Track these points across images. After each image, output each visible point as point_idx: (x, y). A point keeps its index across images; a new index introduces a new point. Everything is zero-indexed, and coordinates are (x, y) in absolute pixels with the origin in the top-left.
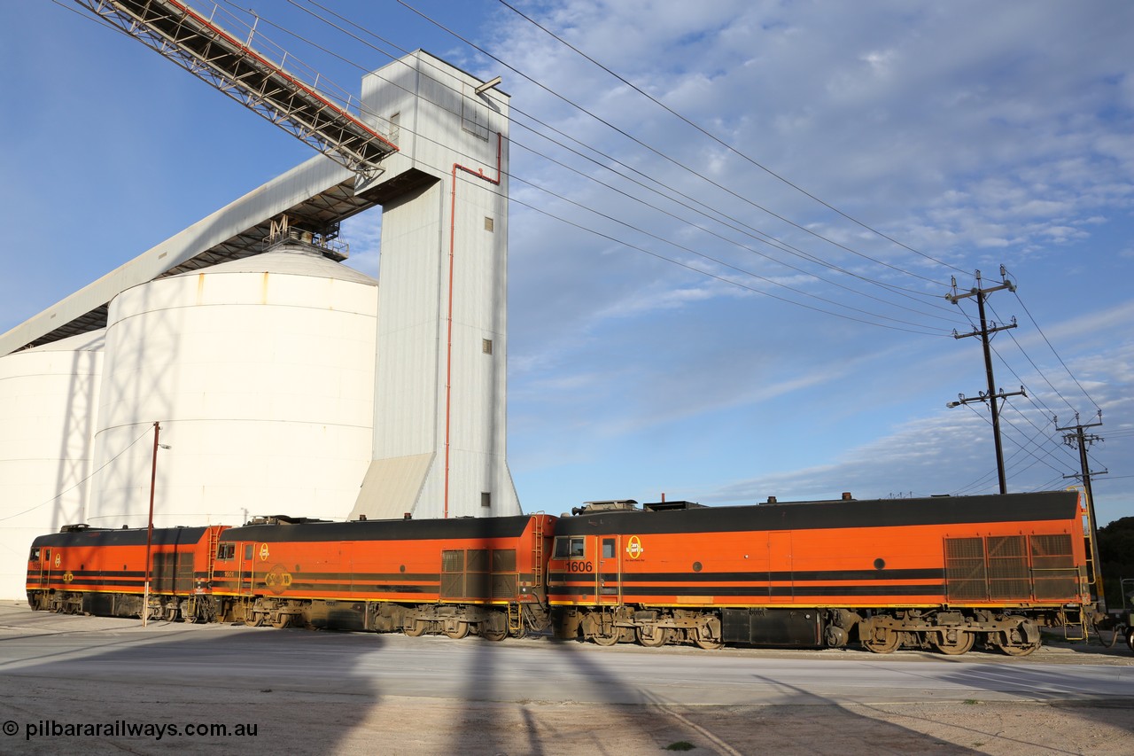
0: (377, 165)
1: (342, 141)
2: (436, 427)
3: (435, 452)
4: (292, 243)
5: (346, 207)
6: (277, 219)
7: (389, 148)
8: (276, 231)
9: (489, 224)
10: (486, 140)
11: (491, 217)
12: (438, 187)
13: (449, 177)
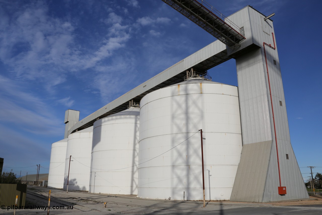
2: (272, 132)
3: (273, 140)
4: (196, 77)
6: (189, 70)
8: (189, 73)
9: (275, 62)
10: (269, 35)
11: (275, 60)
12: (260, 50)
13: (263, 46)
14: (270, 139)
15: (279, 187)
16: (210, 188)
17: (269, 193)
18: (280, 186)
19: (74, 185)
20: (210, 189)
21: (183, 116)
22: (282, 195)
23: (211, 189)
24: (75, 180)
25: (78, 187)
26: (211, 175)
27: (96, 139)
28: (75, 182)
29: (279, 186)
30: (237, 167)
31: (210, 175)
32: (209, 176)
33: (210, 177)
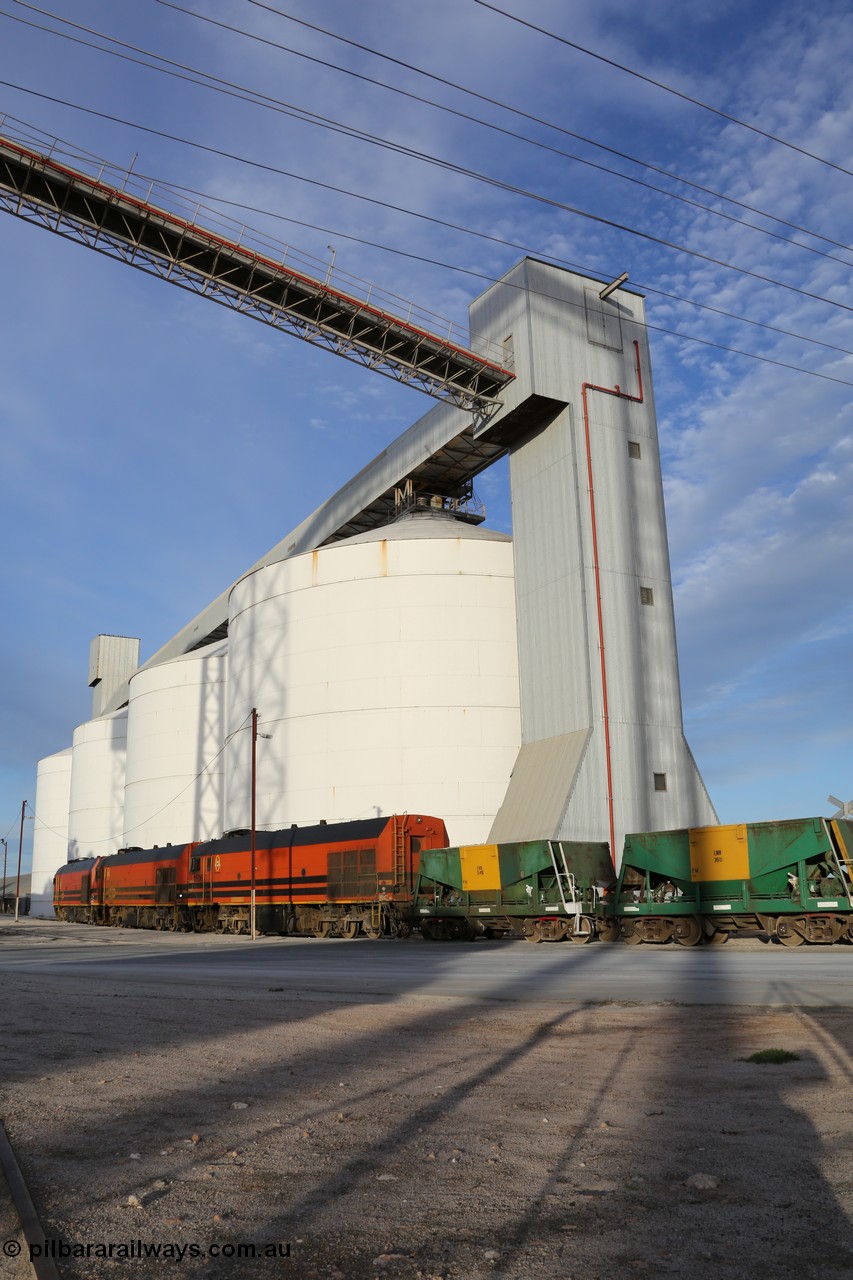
0: (494, 399)
1: (448, 377)
2: (590, 697)
3: (591, 728)
4: (419, 510)
6: (401, 485)
7: (505, 378)
8: (401, 499)
9: (635, 450)
10: (620, 351)
11: (637, 442)
12: (563, 414)
13: (579, 399)
14: (586, 726)
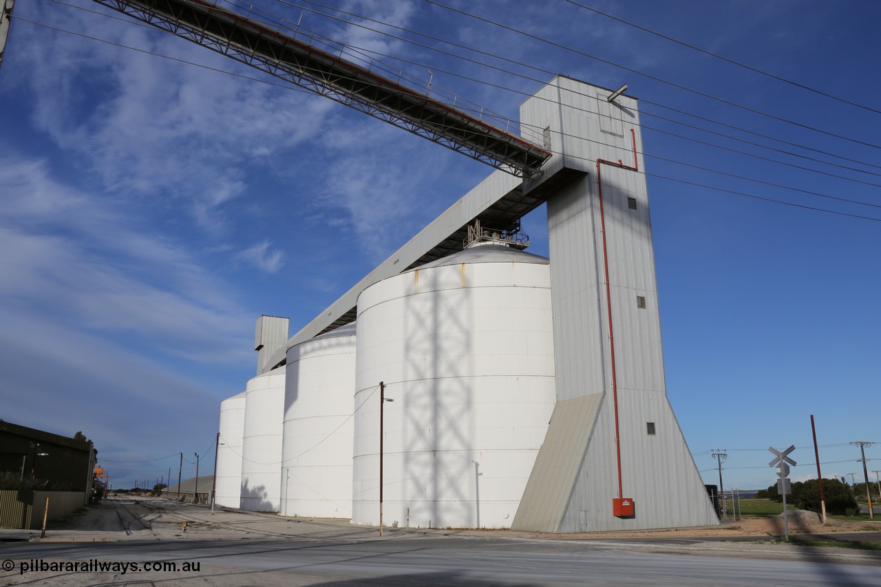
0: (537, 169)
1: (507, 155)
2: (604, 372)
3: (605, 392)
4: (485, 240)
5: (522, 207)
7: (545, 156)
9: (632, 203)
10: (622, 137)
11: (634, 198)
12: (586, 180)
13: (595, 170)
15: (615, 501)
16: (478, 501)
17: (583, 514)
18: (621, 496)
19: (261, 498)
20: (478, 504)
21: (427, 345)
22: (623, 517)
23: (480, 502)
24: (262, 488)
25: (269, 504)
26: (481, 474)
27: (291, 394)
28: (261, 494)
29: (617, 497)
30: (535, 454)
31: (479, 472)
32: (477, 475)
33: (479, 477)
